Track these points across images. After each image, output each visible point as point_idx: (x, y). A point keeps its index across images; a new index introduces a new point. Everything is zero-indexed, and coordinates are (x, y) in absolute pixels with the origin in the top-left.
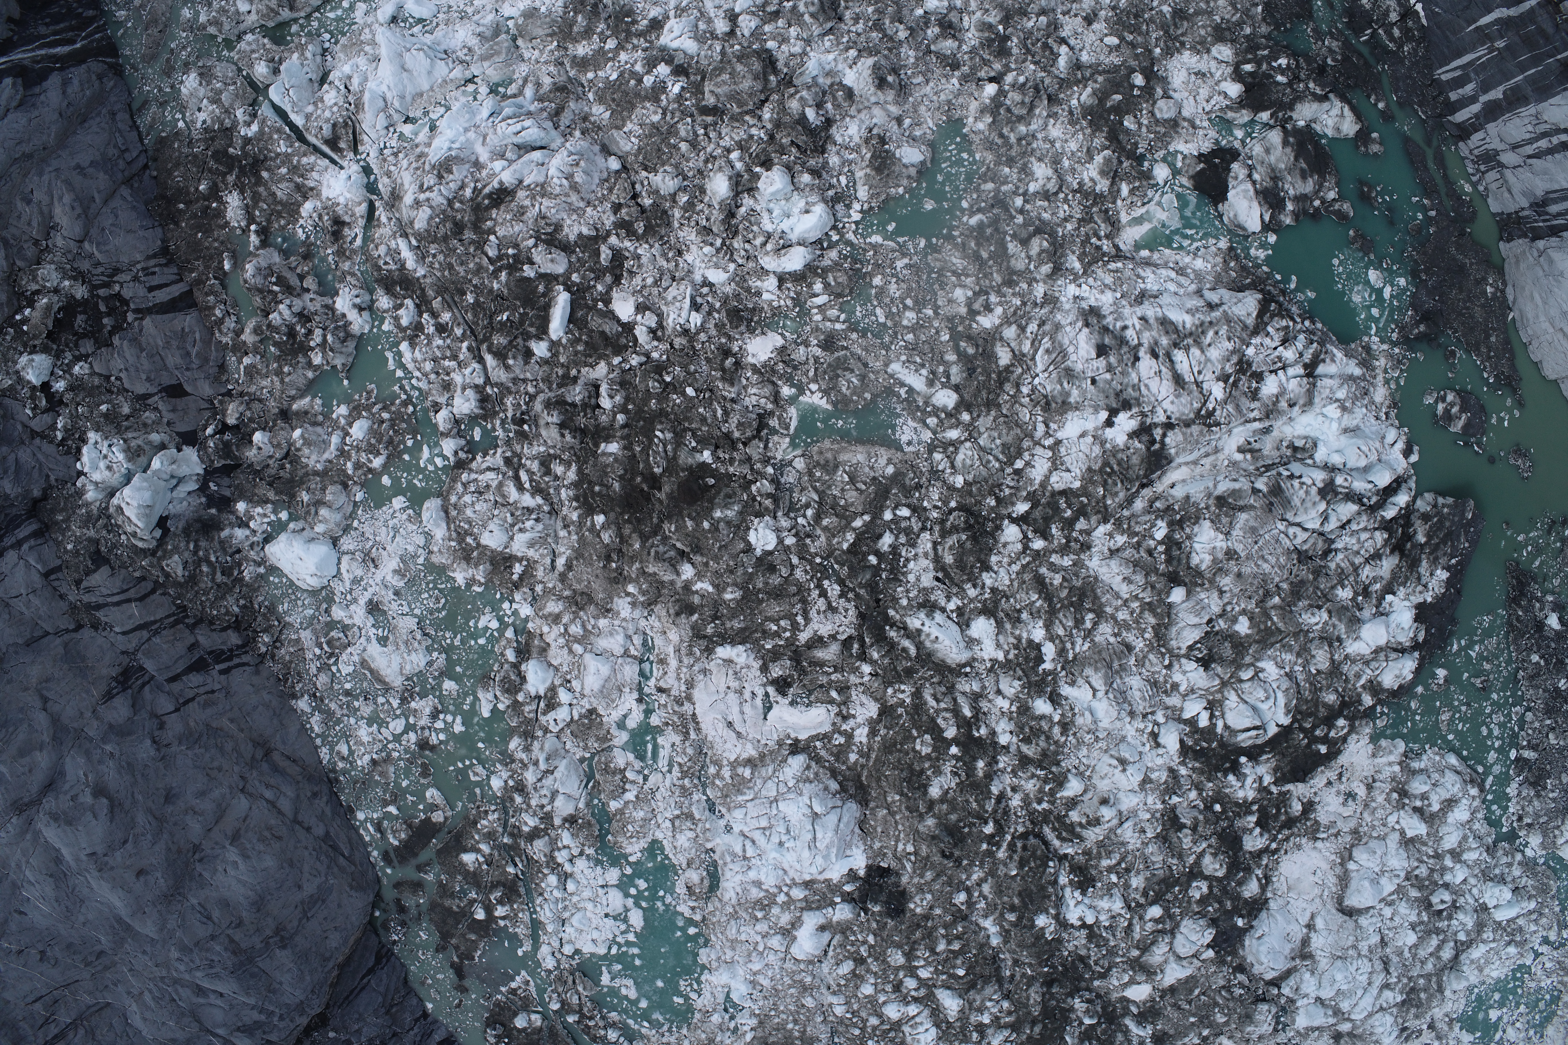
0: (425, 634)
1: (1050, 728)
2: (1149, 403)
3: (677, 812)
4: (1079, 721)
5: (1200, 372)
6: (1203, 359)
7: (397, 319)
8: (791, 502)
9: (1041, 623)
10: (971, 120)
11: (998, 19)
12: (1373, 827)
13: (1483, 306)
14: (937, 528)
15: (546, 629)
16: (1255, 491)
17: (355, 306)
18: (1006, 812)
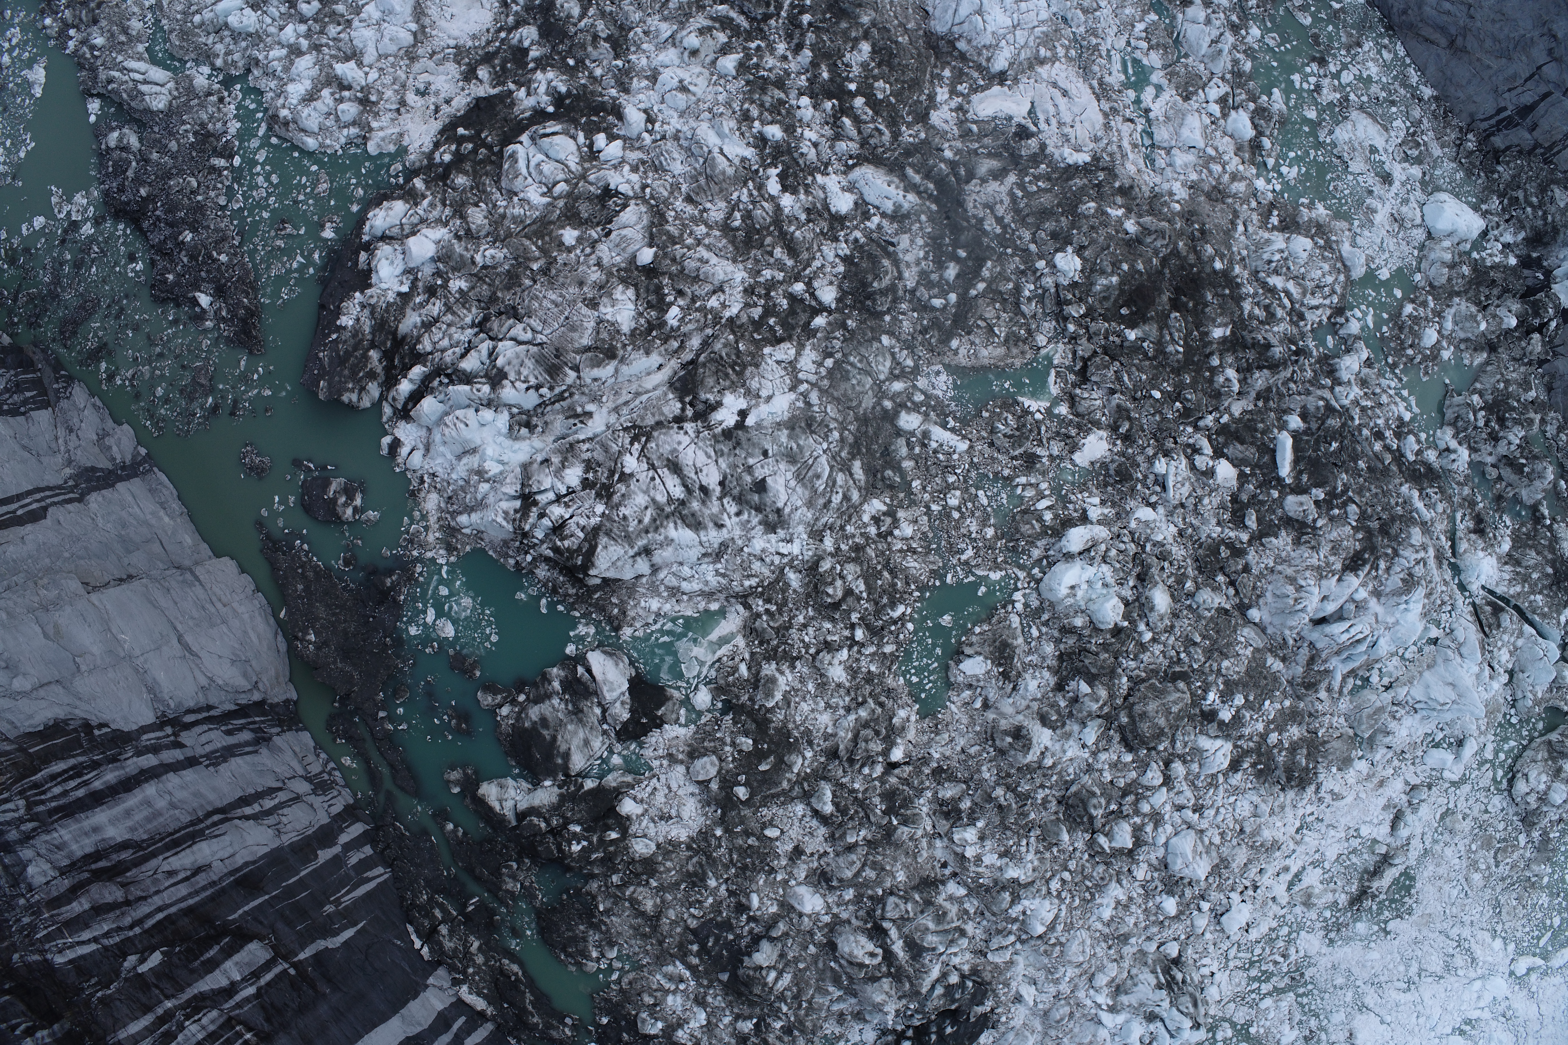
0: (1339, 157)
1: (761, 114)
2: (704, 439)
3: (1097, 13)
4: (733, 124)
5: (653, 479)
6: (652, 493)
7: (1418, 442)
8: (1043, 303)
9: (787, 211)
10: (913, 718)
11: (899, 831)
12: (393, 65)
13: (317, 619)
14: (900, 293)
15: (1241, 168)
16: (576, 368)
17: (1455, 451)
18: (789, 37)
